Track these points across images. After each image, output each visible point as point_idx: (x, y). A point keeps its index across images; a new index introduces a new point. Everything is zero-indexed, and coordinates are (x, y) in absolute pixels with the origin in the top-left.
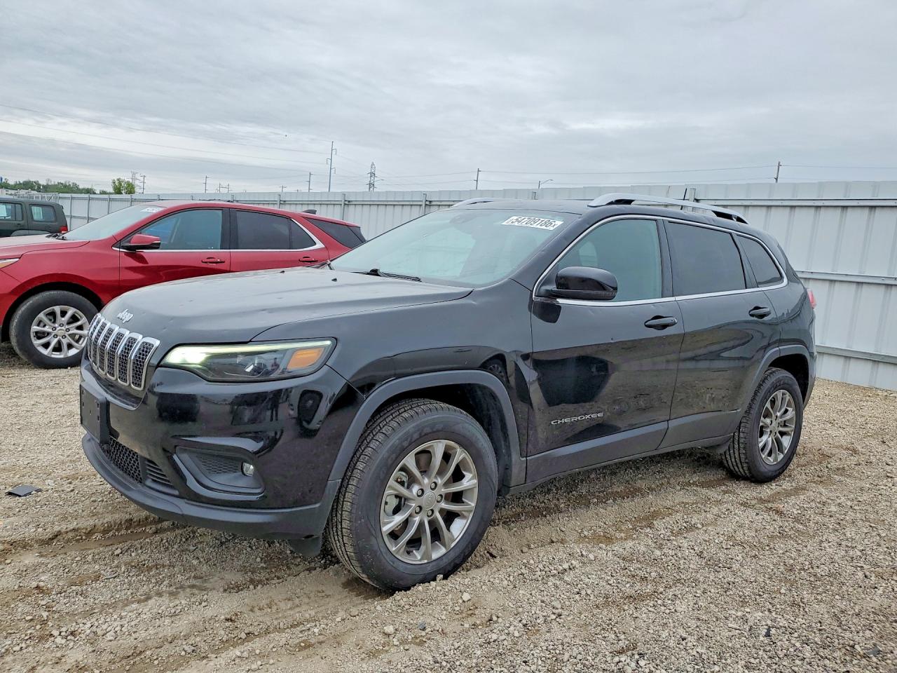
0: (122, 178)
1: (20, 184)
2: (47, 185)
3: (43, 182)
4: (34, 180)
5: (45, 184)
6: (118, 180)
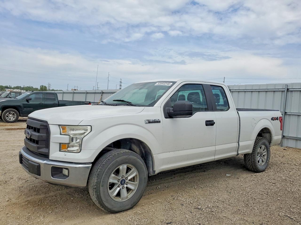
0: (43, 85)
1: (15, 87)
2: (24, 87)
3: (22, 87)
4: (19, 86)
5: (23, 87)
6: (42, 86)
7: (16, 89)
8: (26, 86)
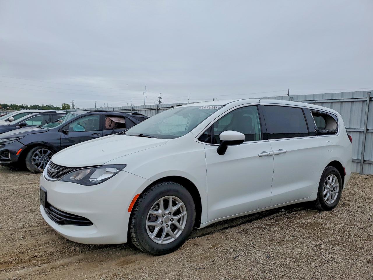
0: (65, 103)
4: (37, 105)
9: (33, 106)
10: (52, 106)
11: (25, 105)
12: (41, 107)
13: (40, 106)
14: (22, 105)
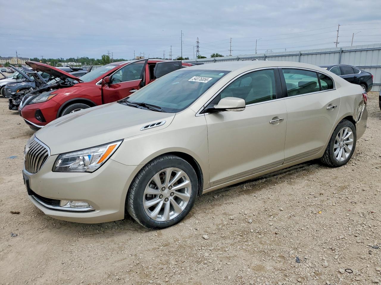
1: (68, 60)
2: (78, 59)
3: (76, 58)
4: (72, 58)
5: (77, 59)
7: (71, 62)
8: (80, 57)
9: (68, 59)
10: (87, 58)
11: (61, 58)
12: (76, 60)
13: (75, 58)
14: (59, 59)
